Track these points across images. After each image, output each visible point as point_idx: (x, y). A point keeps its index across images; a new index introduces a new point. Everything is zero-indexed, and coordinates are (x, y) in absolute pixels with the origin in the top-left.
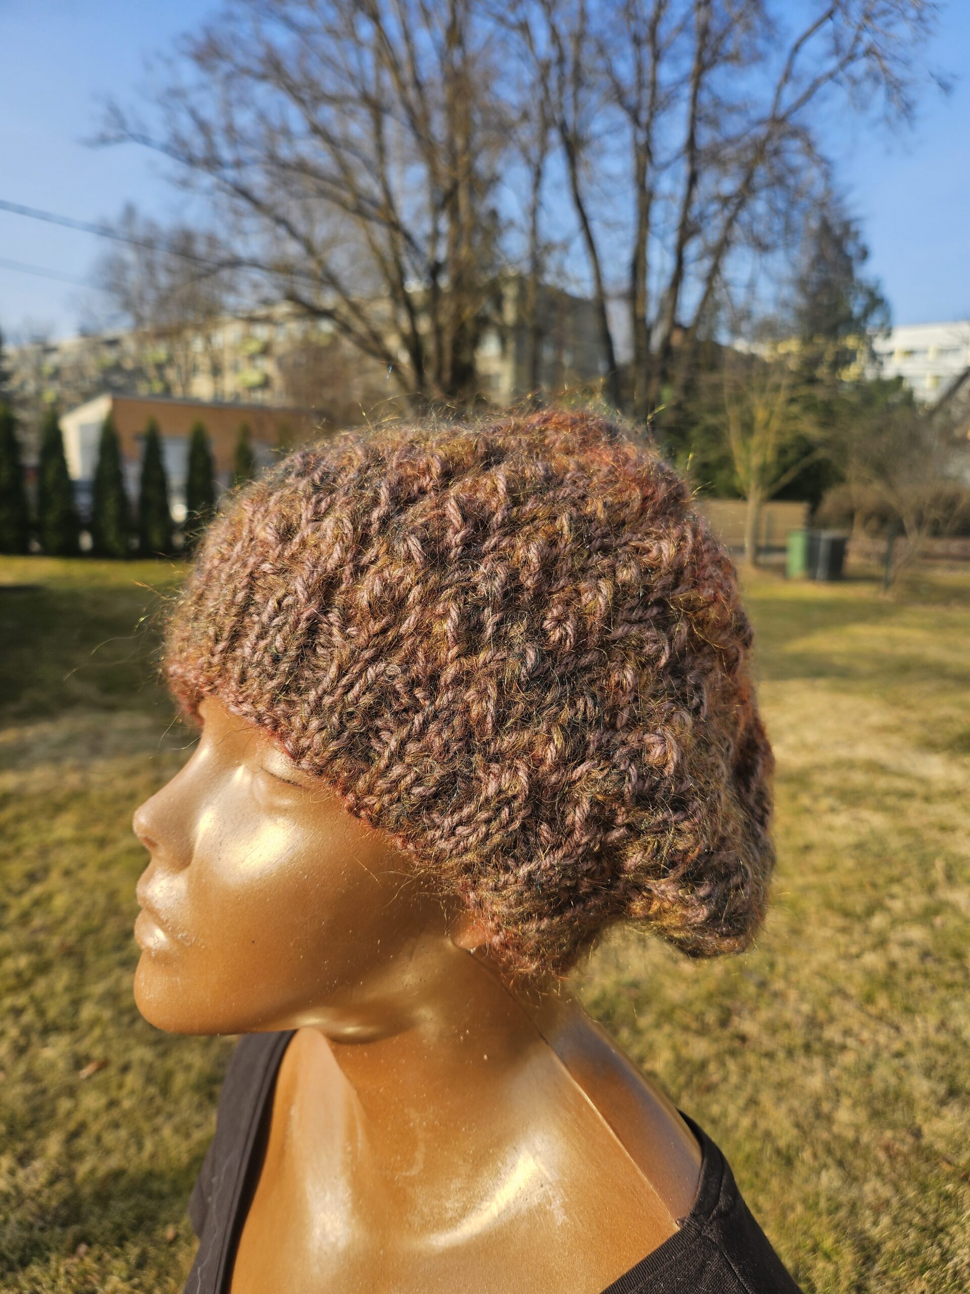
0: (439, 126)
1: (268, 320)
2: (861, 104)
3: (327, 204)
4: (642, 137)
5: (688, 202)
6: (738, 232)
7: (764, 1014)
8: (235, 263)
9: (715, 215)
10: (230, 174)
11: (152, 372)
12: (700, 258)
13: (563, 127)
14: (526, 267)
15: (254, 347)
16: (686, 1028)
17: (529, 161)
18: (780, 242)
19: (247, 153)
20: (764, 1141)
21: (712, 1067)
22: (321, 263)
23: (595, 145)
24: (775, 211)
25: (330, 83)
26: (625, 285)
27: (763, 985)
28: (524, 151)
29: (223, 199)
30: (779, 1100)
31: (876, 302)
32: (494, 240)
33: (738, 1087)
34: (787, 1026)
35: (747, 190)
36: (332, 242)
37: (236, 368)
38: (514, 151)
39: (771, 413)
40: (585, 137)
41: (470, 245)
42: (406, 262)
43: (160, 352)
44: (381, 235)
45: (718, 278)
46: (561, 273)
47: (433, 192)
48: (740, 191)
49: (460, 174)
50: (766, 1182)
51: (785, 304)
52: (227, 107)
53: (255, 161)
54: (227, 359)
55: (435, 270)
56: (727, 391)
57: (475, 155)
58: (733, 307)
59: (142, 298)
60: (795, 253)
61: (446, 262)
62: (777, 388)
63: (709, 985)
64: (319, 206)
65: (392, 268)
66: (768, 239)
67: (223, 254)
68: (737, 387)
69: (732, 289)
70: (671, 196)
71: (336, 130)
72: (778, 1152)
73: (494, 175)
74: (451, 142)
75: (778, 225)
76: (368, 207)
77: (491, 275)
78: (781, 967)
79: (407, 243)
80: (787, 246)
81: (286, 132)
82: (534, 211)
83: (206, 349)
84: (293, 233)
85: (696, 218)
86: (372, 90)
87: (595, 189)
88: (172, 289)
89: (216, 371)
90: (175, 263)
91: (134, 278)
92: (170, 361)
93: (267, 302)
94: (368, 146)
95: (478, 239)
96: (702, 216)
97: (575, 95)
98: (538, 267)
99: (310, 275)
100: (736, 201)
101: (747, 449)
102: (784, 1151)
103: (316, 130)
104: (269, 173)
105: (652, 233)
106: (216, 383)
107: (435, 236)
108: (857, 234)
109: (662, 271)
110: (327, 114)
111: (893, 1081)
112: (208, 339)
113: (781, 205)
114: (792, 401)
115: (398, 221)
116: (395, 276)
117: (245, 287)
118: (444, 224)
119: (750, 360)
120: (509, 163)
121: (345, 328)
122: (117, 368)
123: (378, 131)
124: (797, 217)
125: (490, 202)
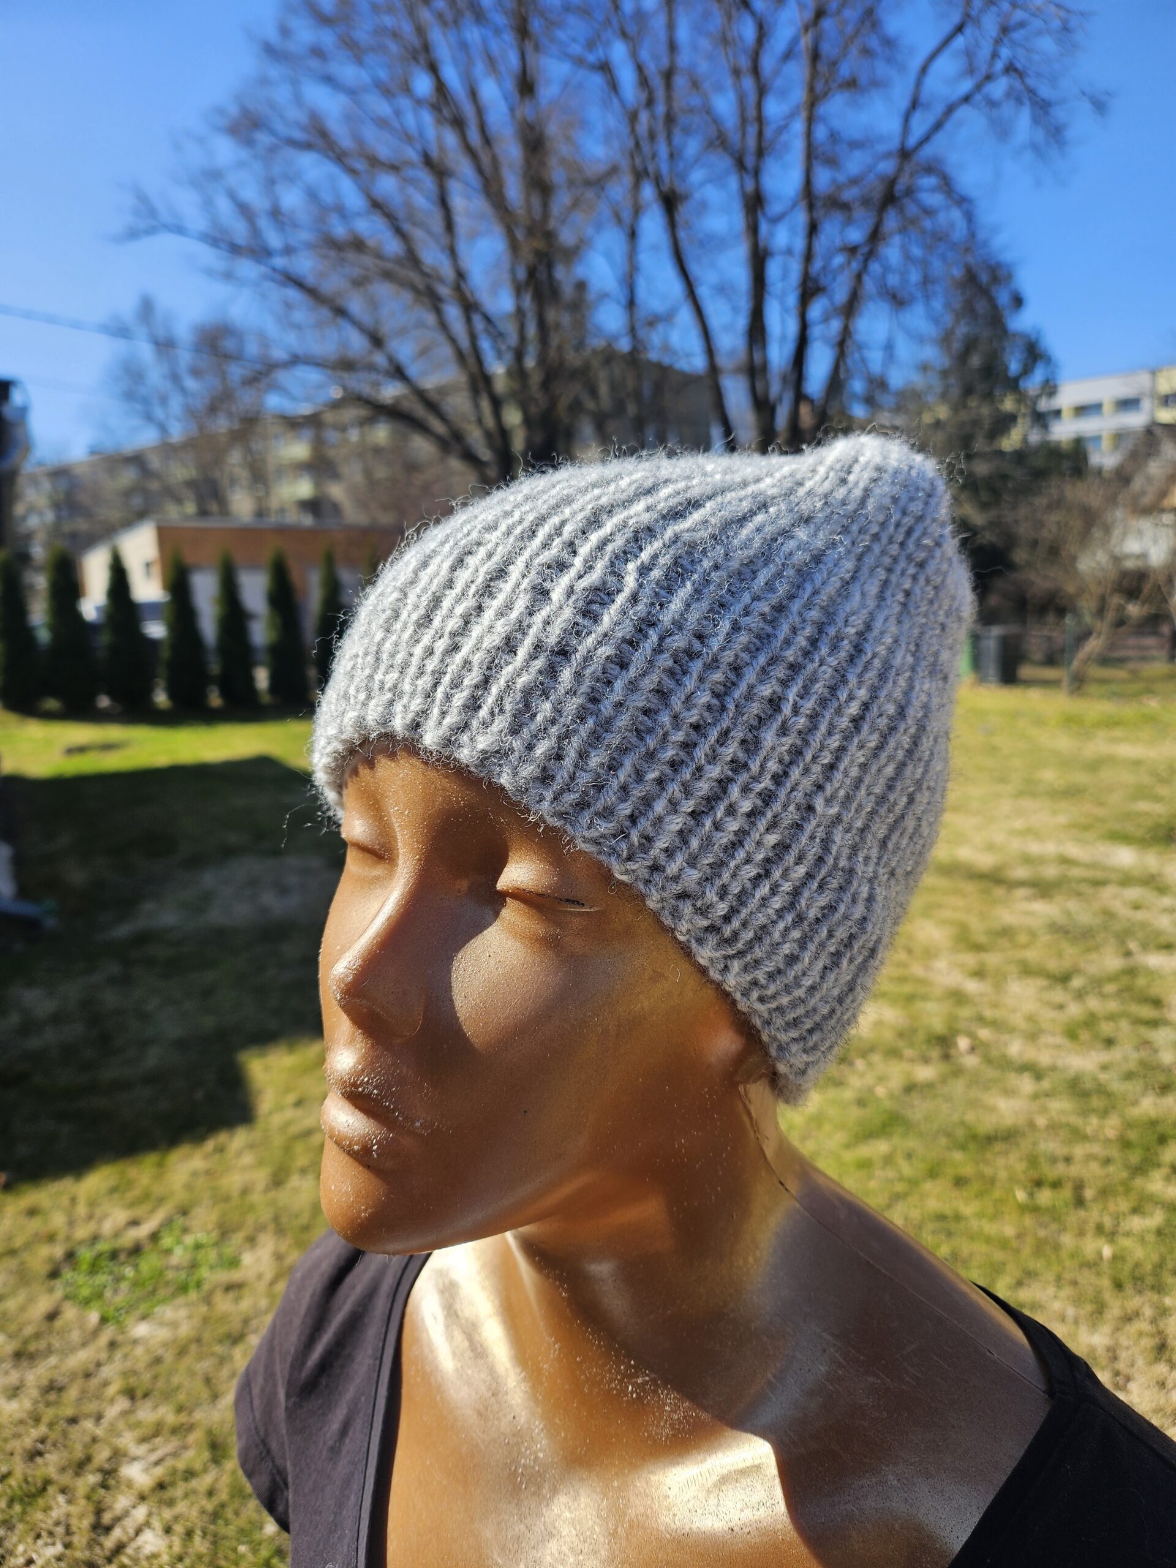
0: (514, 190)
2: (1002, 131)
3: (390, 288)
4: (750, 186)
5: (808, 256)
6: (869, 285)
9: (841, 267)
10: (279, 262)
12: (826, 319)
17: (620, 223)
18: (919, 295)
22: (389, 356)
23: (695, 199)
24: (907, 257)
26: (740, 356)
28: (616, 212)
31: (1034, 353)
32: (585, 316)
35: (875, 236)
38: (602, 211)
40: (684, 191)
42: (485, 345)
44: (456, 318)
45: (849, 343)
46: (666, 348)
47: (513, 267)
48: (868, 239)
51: (927, 367)
52: (270, 183)
58: (867, 373)
64: (383, 290)
65: (468, 355)
67: (277, 353)
70: (789, 252)
71: (397, 203)
73: (582, 241)
74: (529, 208)
75: (915, 277)
76: (438, 286)
77: (583, 356)
79: (485, 323)
80: (927, 297)
81: (341, 210)
82: (630, 278)
84: (355, 324)
85: (819, 274)
86: (434, 153)
93: (332, 406)
94: (434, 218)
96: (824, 268)
97: (669, 140)
98: (639, 342)
99: (377, 368)
100: (865, 250)
103: (377, 205)
104: (323, 256)
107: (520, 316)
108: (1007, 279)
113: (917, 251)
115: (473, 299)
120: (599, 227)
125: (580, 271)
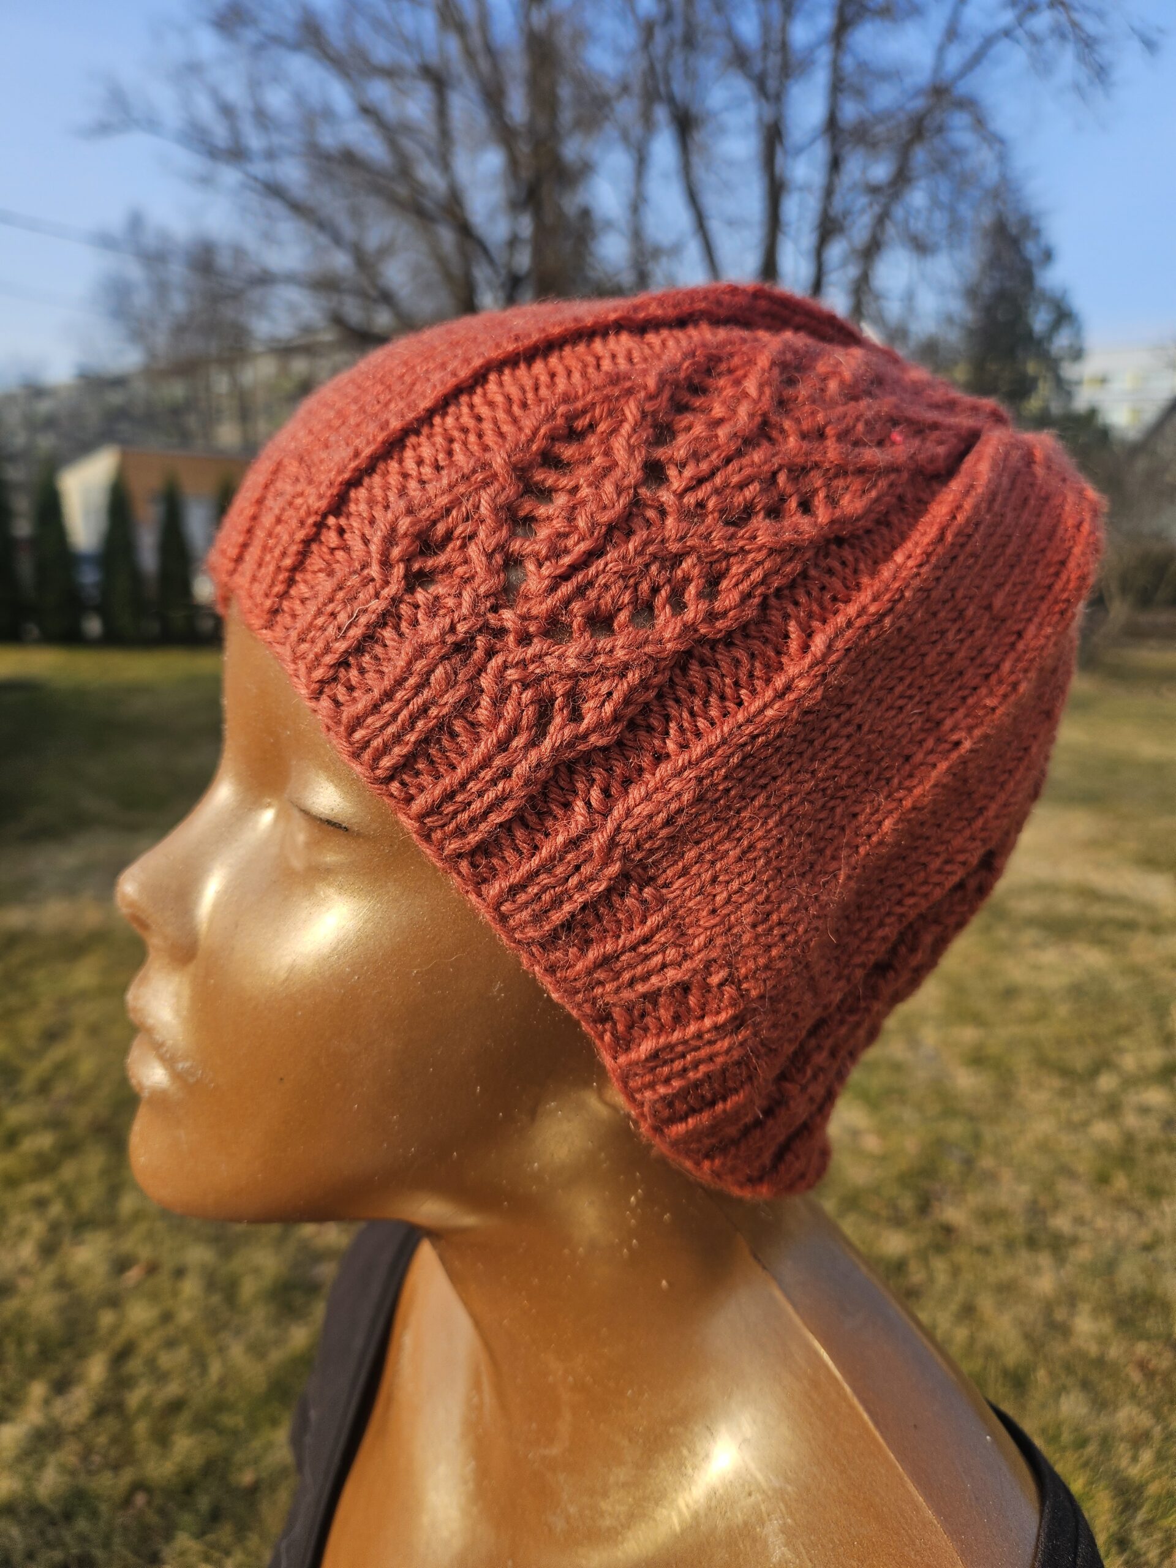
0: (518, 107)
1: (309, 350)
2: (1042, 67)
3: (377, 202)
4: (769, 114)
5: (829, 192)
6: (891, 230)
7: (975, 1199)
8: (266, 279)
10: (260, 168)
11: (166, 419)
12: (844, 264)
13: (671, 100)
14: (630, 279)
15: (290, 385)
17: (629, 144)
18: (944, 242)
20: (986, 1360)
21: (913, 1267)
22: (374, 279)
23: (713, 124)
24: (935, 203)
25: (382, 52)
27: (969, 1163)
30: (1001, 1306)
31: (1063, 316)
32: (587, 246)
34: (1003, 1214)
35: (902, 179)
36: (387, 250)
37: (271, 412)
38: (612, 132)
40: (698, 114)
43: (176, 390)
44: (447, 238)
47: (510, 187)
48: (893, 179)
49: (544, 162)
52: (254, 85)
54: (259, 400)
55: (515, 283)
57: (562, 138)
58: (886, 322)
59: (152, 324)
60: (962, 254)
61: (529, 274)
64: (372, 205)
67: (252, 268)
69: (884, 302)
70: (808, 186)
73: (585, 163)
74: (533, 124)
75: (940, 220)
76: (428, 205)
78: (988, 1140)
79: (480, 251)
81: (328, 114)
82: (636, 207)
83: (232, 387)
84: (338, 241)
85: (839, 213)
86: (434, 60)
88: (192, 316)
89: (245, 415)
90: (194, 280)
91: (142, 299)
92: (189, 405)
94: (429, 129)
95: (569, 244)
97: (686, 61)
102: (1012, 1371)
103: (368, 111)
104: (309, 167)
105: (786, 235)
106: (246, 430)
108: (1037, 233)
110: (379, 91)
111: (1141, 1280)
112: (235, 376)
113: (944, 196)
115: (467, 222)
117: (278, 310)
118: (526, 225)
122: (124, 412)
123: (442, 110)
124: (965, 210)
125: (581, 197)
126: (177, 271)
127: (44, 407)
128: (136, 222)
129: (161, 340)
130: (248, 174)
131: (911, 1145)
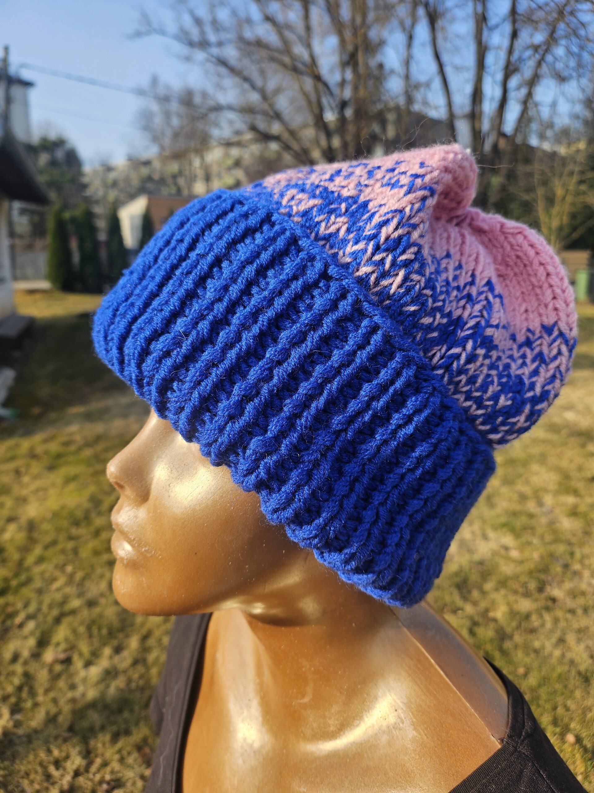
1: (239, 144)
3: (273, 66)
4: (480, 9)
5: (510, 51)
6: (544, 69)
7: (568, 585)
8: (218, 108)
9: (530, 58)
11: (170, 181)
12: (518, 88)
13: (427, 5)
14: (402, 101)
15: (230, 162)
16: (515, 592)
17: (404, 30)
18: (574, 74)
19: (224, 36)
20: (570, 666)
21: (534, 617)
22: (271, 106)
23: (448, 16)
24: (569, 52)
26: (467, 109)
27: (566, 566)
28: (402, 24)
29: (211, 67)
30: (579, 640)
32: (381, 83)
33: (552, 631)
34: (583, 594)
35: (552, 40)
36: (278, 91)
37: (219, 176)
38: (395, 23)
39: (567, 190)
40: (441, 11)
41: (366, 87)
42: (325, 101)
43: (174, 167)
44: (308, 83)
45: (531, 101)
46: (425, 103)
47: (341, 54)
48: (547, 40)
49: (360, 40)
50: (572, 692)
51: (576, 117)
52: (212, 7)
53: (230, 41)
54: (215, 170)
55: (343, 105)
56: (537, 177)
57: (369, 27)
58: (541, 121)
59: (163, 134)
60: (584, 81)
61: (350, 100)
62: (572, 174)
63: (530, 565)
64: (270, 68)
65: (315, 106)
66: (565, 73)
67: (211, 103)
68: (543, 173)
69: (540, 108)
70: (499, 48)
71: (280, 18)
72: (579, 673)
73: (381, 40)
74: (353, 20)
75: (572, 63)
76: (300, 66)
77: (379, 106)
78: (578, 555)
79: (325, 89)
80: (579, 76)
81: (249, 21)
82: (407, 62)
83: (202, 164)
84: (254, 87)
85: (516, 61)
87: (448, 45)
88: (182, 128)
89: (208, 178)
90: (183, 110)
91: (158, 121)
92: (180, 173)
93: (238, 133)
94: (300, 26)
95: (371, 83)
96: (520, 59)
98: (410, 100)
99: (265, 113)
100: (544, 48)
101: (550, 217)
102: (584, 673)
103: (268, 19)
104: (239, 49)
105: (487, 73)
106: (208, 186)
107: (343, 83)
109: (492, 99)
112: (202, 158)
113: (575, 49)
114: (581, 182)
115: (319, 74)
116: (317, 111)
117: (224, 124)
118: (349, 75)
119: (553, 155)
120: (391, 31)
121: (287, 147)
122: (149, 179)
123: (307, 16)
125: (379, 58)
126: (174, 106)
127: (112, 176)
128: (155, 81)
129: (167, 141)
130: (208, 53)
131: (536, 556)
